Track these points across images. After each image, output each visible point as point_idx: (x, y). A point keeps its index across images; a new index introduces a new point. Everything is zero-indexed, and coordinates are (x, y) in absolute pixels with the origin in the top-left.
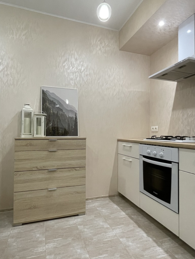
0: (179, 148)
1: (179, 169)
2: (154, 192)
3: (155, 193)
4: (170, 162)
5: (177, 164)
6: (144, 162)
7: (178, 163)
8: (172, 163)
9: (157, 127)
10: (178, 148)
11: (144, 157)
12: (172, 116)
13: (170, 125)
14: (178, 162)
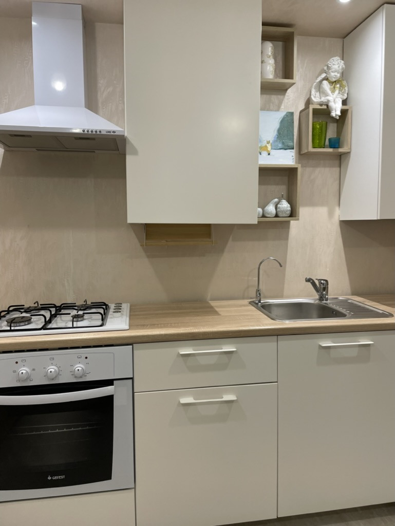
0: (134, 345)
1: (135, 391)
2: (49, 478)
3: (55, 478)
4: (109, 382)
5: (130, 381)
7: (132, 379)
8: (115, 382)
10: (131, 344)
14: (132, 377)
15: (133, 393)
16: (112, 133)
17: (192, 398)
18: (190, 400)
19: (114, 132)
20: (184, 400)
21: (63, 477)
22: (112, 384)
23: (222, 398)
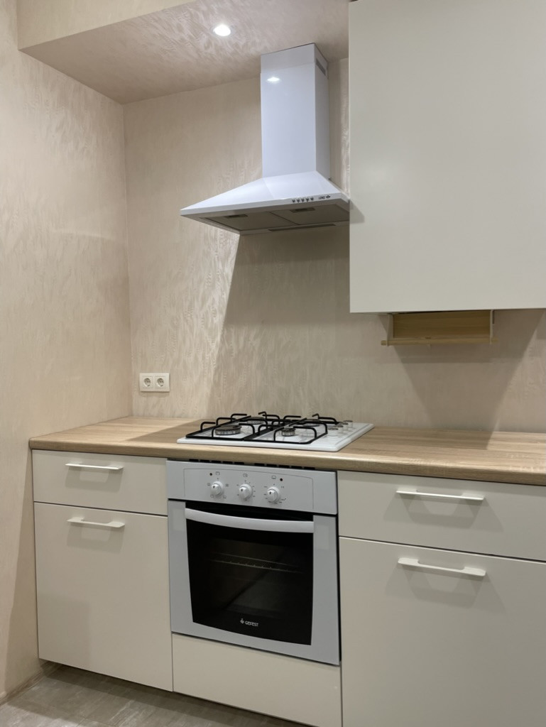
0: (338, 472)
1: (340, 535)
2: (242, 622)
3: (248, 623)
4: (307, 516)
5: (334, 519)
6: (191, 524)
7: (336, 516)
8: (315, 517)
9: (165, 376)
10: (335, 470)
11: (191, 504)
12: (222, 341)
13: (216, 370)
14: (335, 513)
15: (338, 536)
16: (326, 199)
17: (417, 560)
18: (413, 562)
19: (328, 197)
20: (404, 561)
21: (256, 624)
22: (311, 519)
23: (462, 569)
